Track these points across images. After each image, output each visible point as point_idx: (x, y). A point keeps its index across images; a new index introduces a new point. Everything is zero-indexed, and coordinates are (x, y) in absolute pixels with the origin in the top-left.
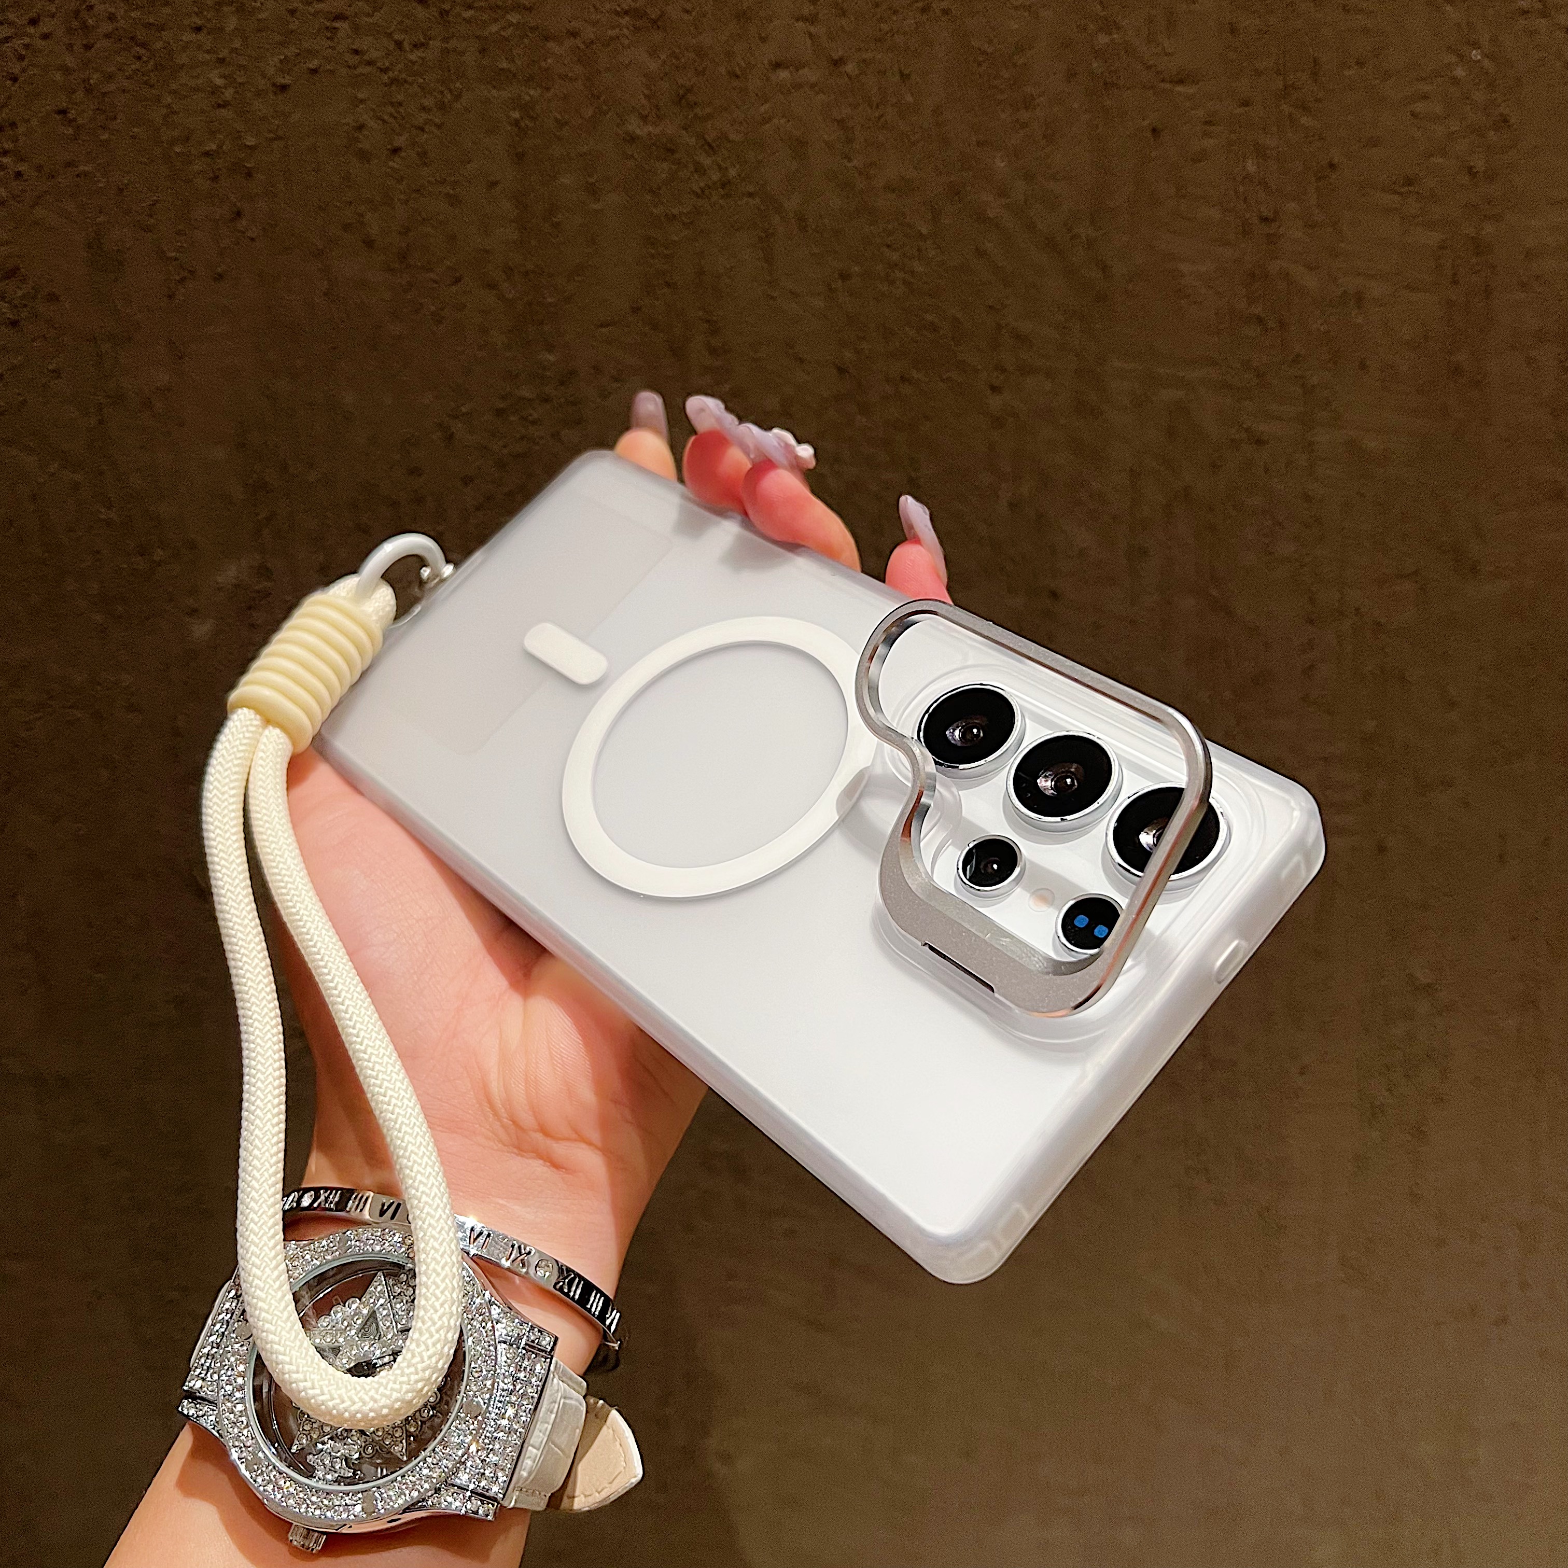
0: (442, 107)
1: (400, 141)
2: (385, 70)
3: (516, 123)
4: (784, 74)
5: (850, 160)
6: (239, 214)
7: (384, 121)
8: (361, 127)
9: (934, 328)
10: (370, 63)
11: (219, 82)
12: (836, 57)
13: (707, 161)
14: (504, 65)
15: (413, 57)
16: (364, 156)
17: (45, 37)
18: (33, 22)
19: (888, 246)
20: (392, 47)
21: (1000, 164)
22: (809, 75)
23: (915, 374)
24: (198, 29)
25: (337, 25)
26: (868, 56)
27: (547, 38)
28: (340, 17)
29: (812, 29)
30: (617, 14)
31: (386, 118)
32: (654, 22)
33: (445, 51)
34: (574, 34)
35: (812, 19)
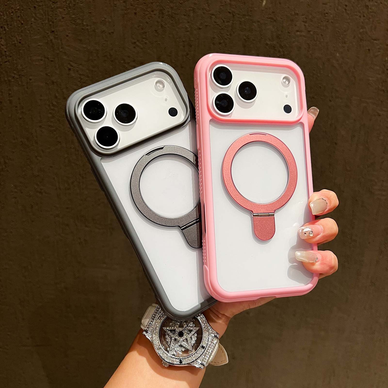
0: (231, 35)
1: (222, 42)
2: (220, 27)
3: (245, 39)
4: (298, 33)
5: (309, 52)
6: (188, 54)
7: (219, 37)
8: (214, 38)
9: (320, 88)
10: (218, 25)
11: (187, 26)
12: (309, 30)
13: (281, 50)
14: (244, 27)
15: (227, 24)
16: (214, 44)
17: (155, 14)
18: (152, 11)
19: (314, 70)
20: (222, 21)
21: (338, 55)
22: (303, 34)
23: (315, 97)
24: (185, 15)
25: (212, 16)
26: (316, 30)
27: (253, 22)
28: (213, 15)
29: (306, 24)
30: (268, 18)
31: (220, 36)
32: (275, 20)
33: (233, 23)
34: (258, 22)
35: (306, 22)
